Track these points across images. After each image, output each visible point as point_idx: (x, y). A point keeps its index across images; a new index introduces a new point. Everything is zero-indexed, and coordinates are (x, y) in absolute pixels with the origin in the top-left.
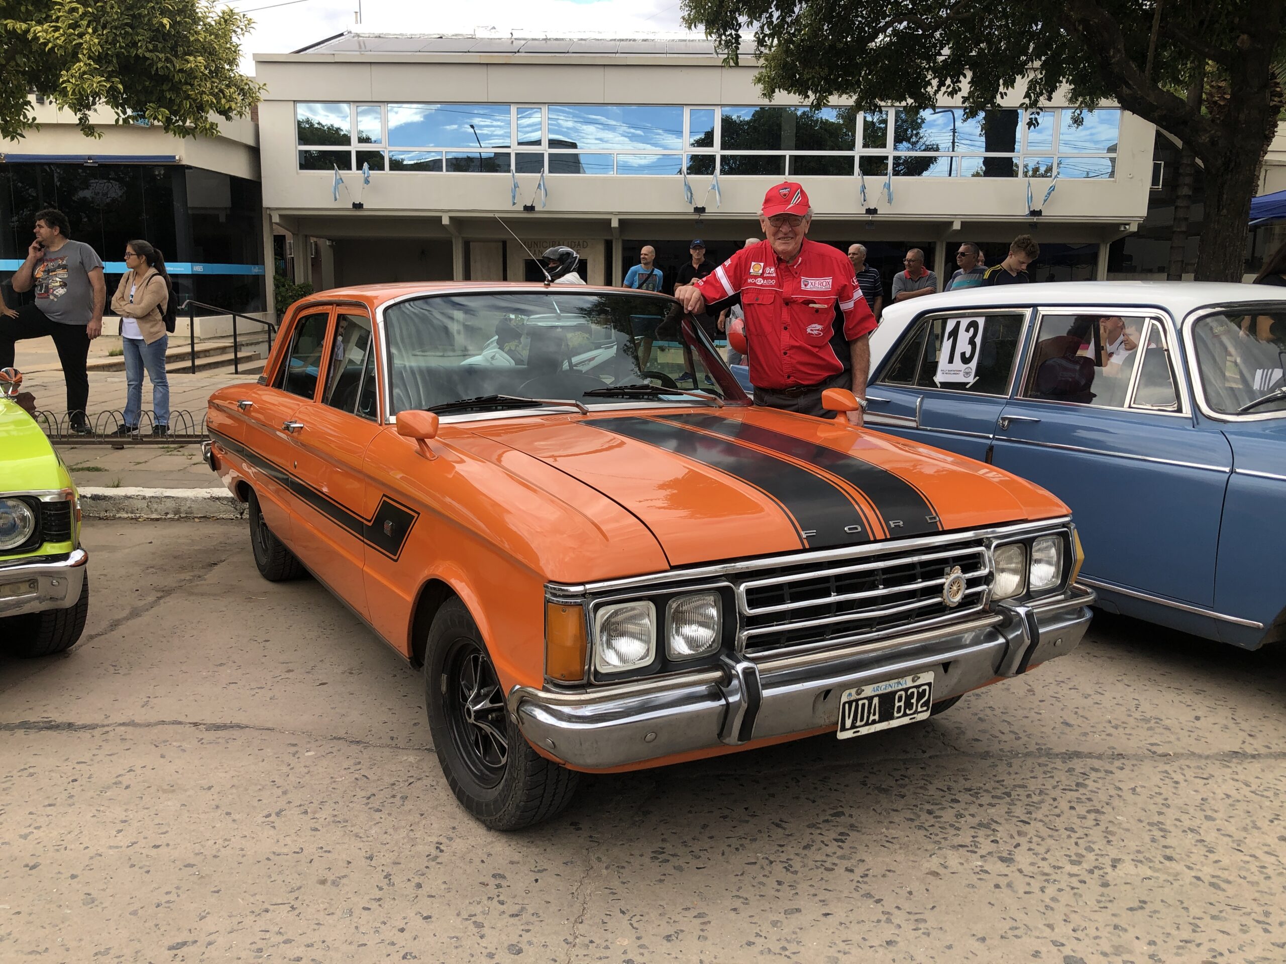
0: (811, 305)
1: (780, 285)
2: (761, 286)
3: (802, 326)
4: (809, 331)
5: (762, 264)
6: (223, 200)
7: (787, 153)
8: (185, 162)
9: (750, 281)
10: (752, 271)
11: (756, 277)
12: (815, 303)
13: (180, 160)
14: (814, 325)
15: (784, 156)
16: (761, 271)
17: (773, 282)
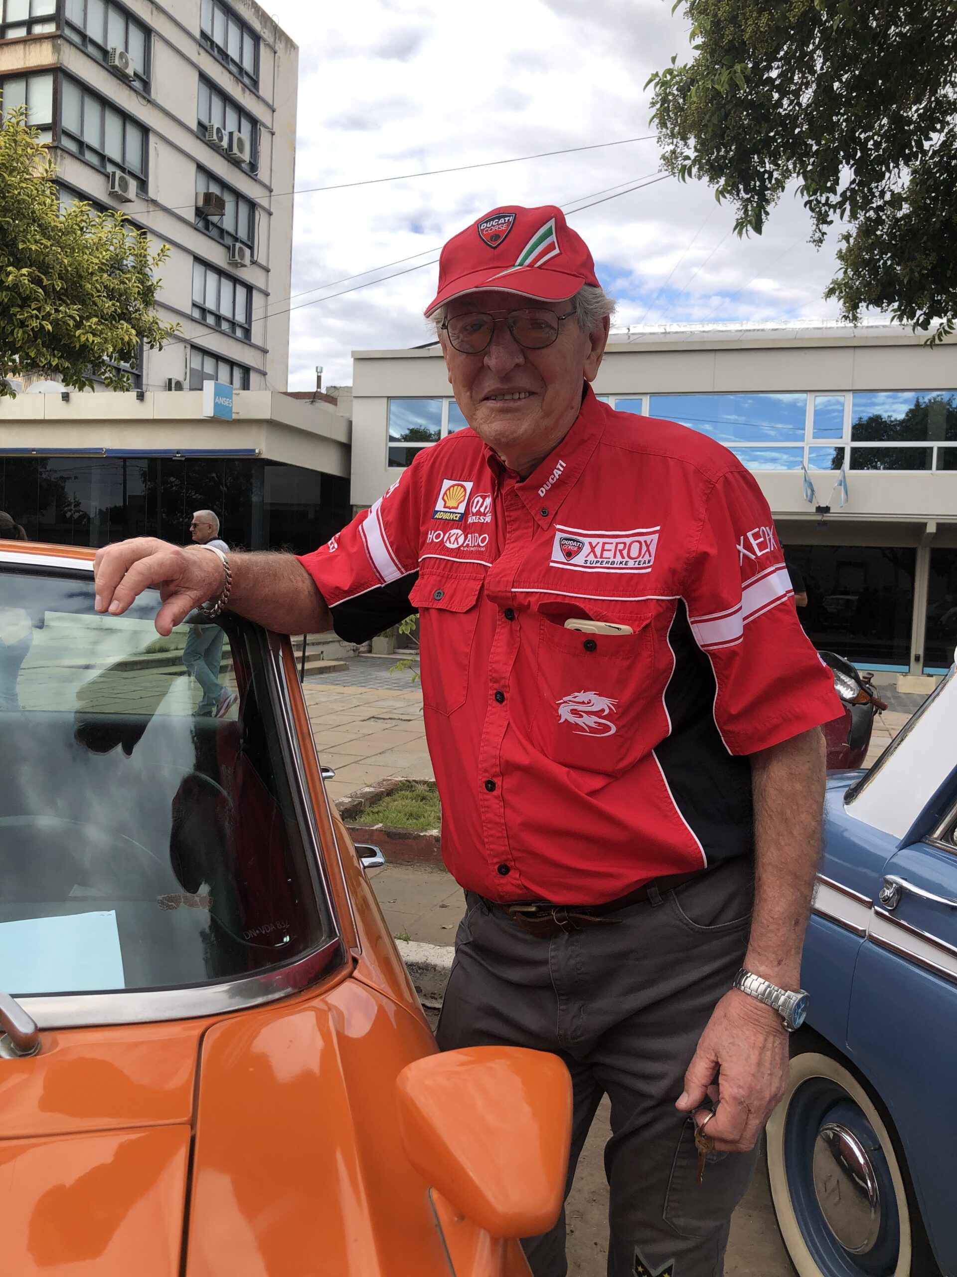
0: (572, 624)
1: (495, 551)
2: (458, 552)
3: (546, 694)
4: (565, 713)
5: (469, 485)
6: (313, 496)
7: (935, 445)
8: (265, 455)
9: (431, 536)
10: (439, 506)
11: (447, 525)
12: (583, 615)
13: (259, 453)
14: (582, 696)
15: (931, 449)
16: (462, 509)
17: (481, 541)
